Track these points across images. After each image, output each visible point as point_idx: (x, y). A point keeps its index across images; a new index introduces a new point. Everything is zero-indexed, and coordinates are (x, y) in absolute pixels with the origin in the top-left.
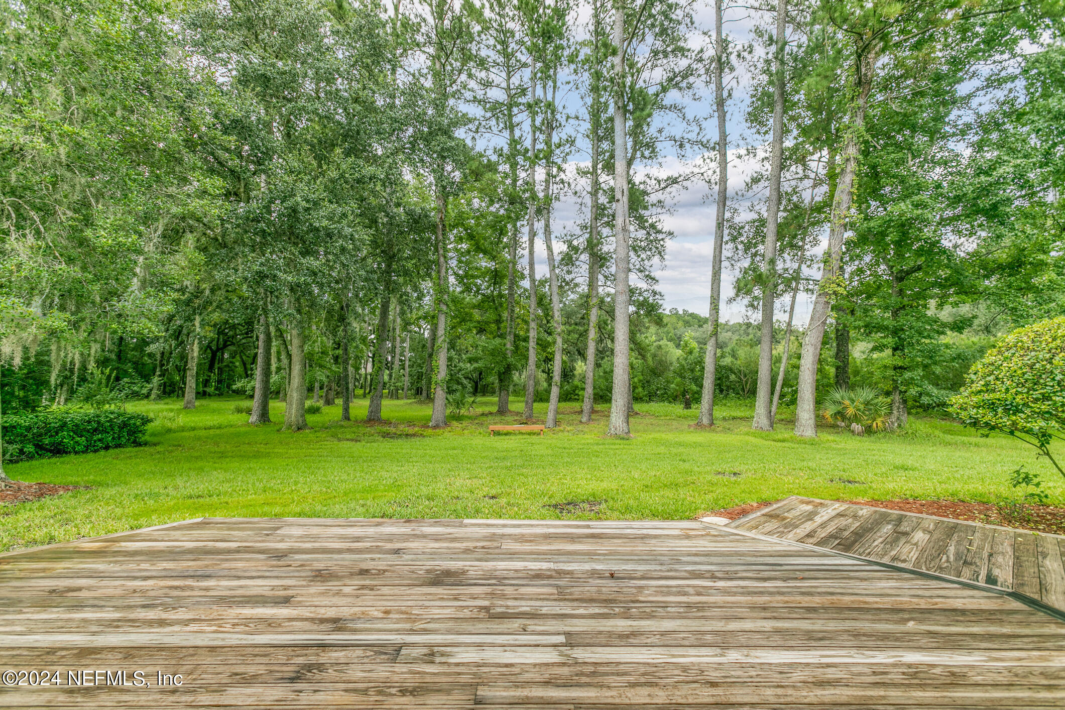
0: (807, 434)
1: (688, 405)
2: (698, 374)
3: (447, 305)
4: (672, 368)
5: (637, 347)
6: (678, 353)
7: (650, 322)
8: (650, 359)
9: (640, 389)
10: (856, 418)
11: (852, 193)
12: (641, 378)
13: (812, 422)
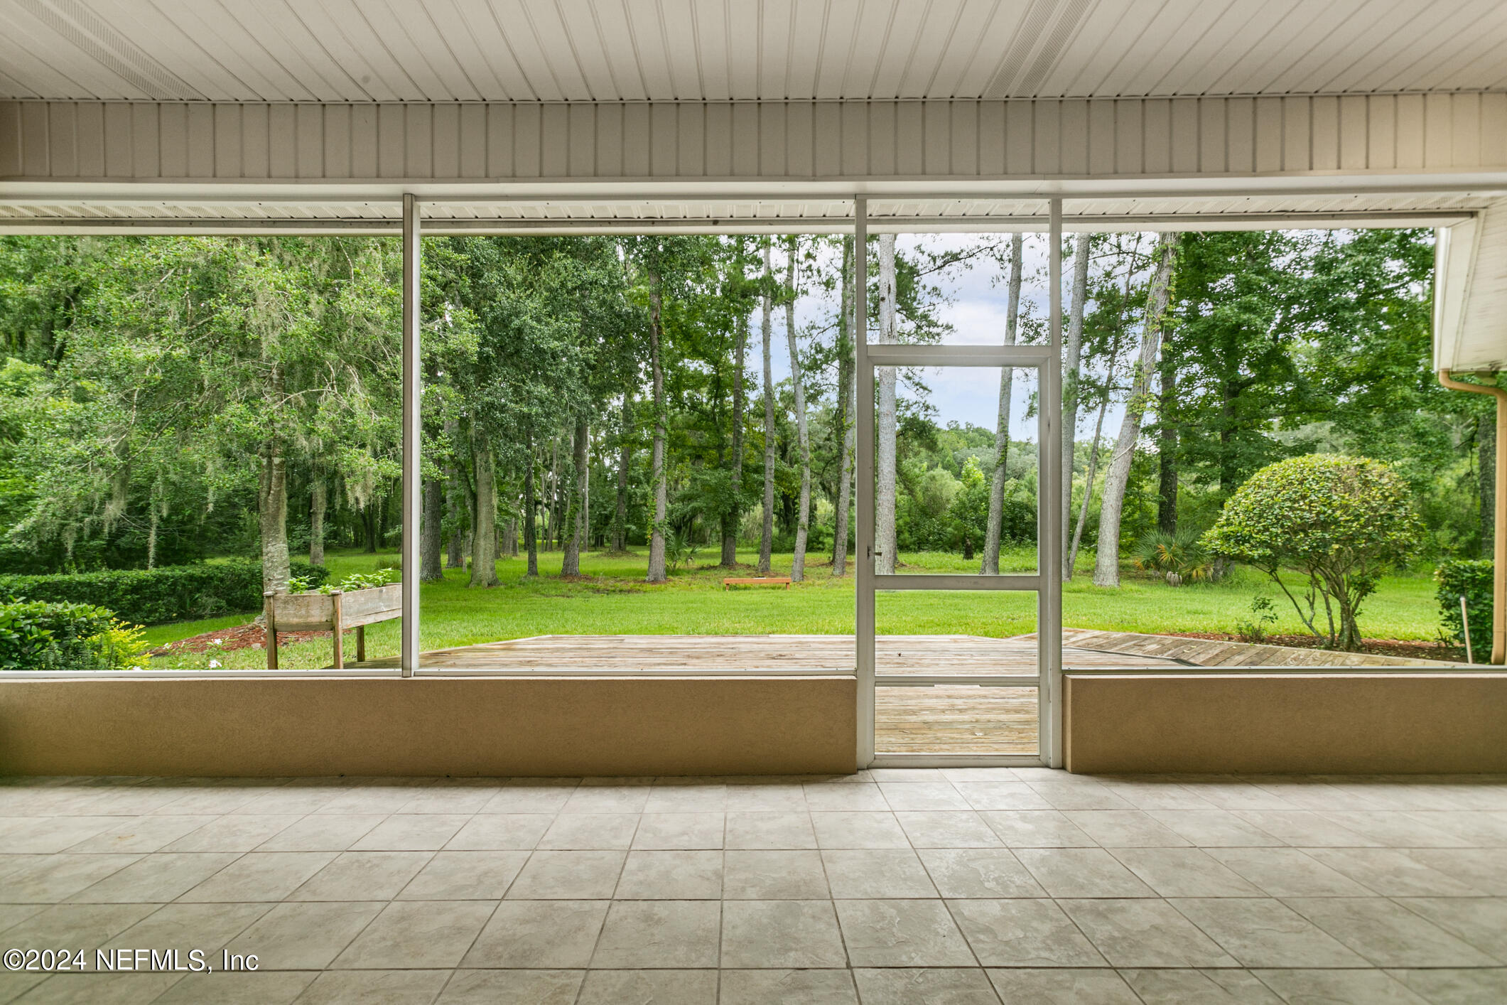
0: (1108, 583)
1: (969, 555)
2: (983, 514)
3: (666, 429)
4: (949, 506)
5: (905, 479)
6: (957, 485)
7: (920, 445)
8: (920, 495)
9: (907, 535)
10: (1172, 566)
11: (1168, 292)
12: (908, 519)
13: (1113, 569)
